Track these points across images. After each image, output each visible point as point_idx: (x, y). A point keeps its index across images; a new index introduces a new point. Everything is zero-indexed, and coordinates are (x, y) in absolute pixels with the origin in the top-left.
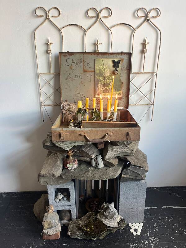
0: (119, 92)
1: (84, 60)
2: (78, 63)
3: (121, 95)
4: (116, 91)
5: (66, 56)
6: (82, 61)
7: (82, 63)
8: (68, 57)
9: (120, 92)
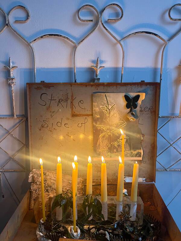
0: (137, 151)
1: (72, 96)
2: (62, 101)
3: (140, 156)
4: (130, 149)
5: (41, 88)
6: (70, 97)
7: (69, 101)
8: (44, 90)
9: (140, 151)
